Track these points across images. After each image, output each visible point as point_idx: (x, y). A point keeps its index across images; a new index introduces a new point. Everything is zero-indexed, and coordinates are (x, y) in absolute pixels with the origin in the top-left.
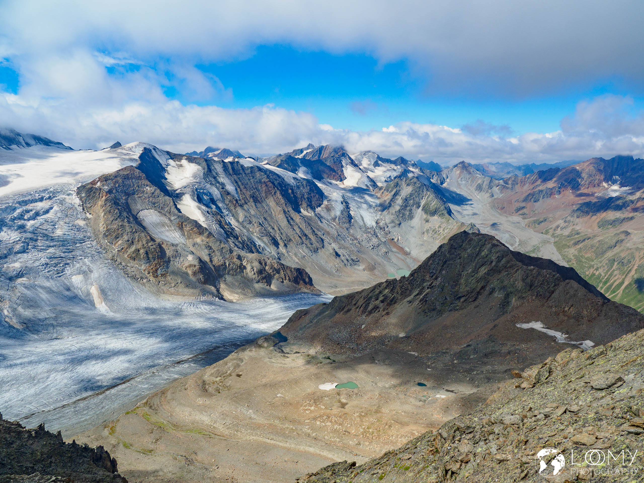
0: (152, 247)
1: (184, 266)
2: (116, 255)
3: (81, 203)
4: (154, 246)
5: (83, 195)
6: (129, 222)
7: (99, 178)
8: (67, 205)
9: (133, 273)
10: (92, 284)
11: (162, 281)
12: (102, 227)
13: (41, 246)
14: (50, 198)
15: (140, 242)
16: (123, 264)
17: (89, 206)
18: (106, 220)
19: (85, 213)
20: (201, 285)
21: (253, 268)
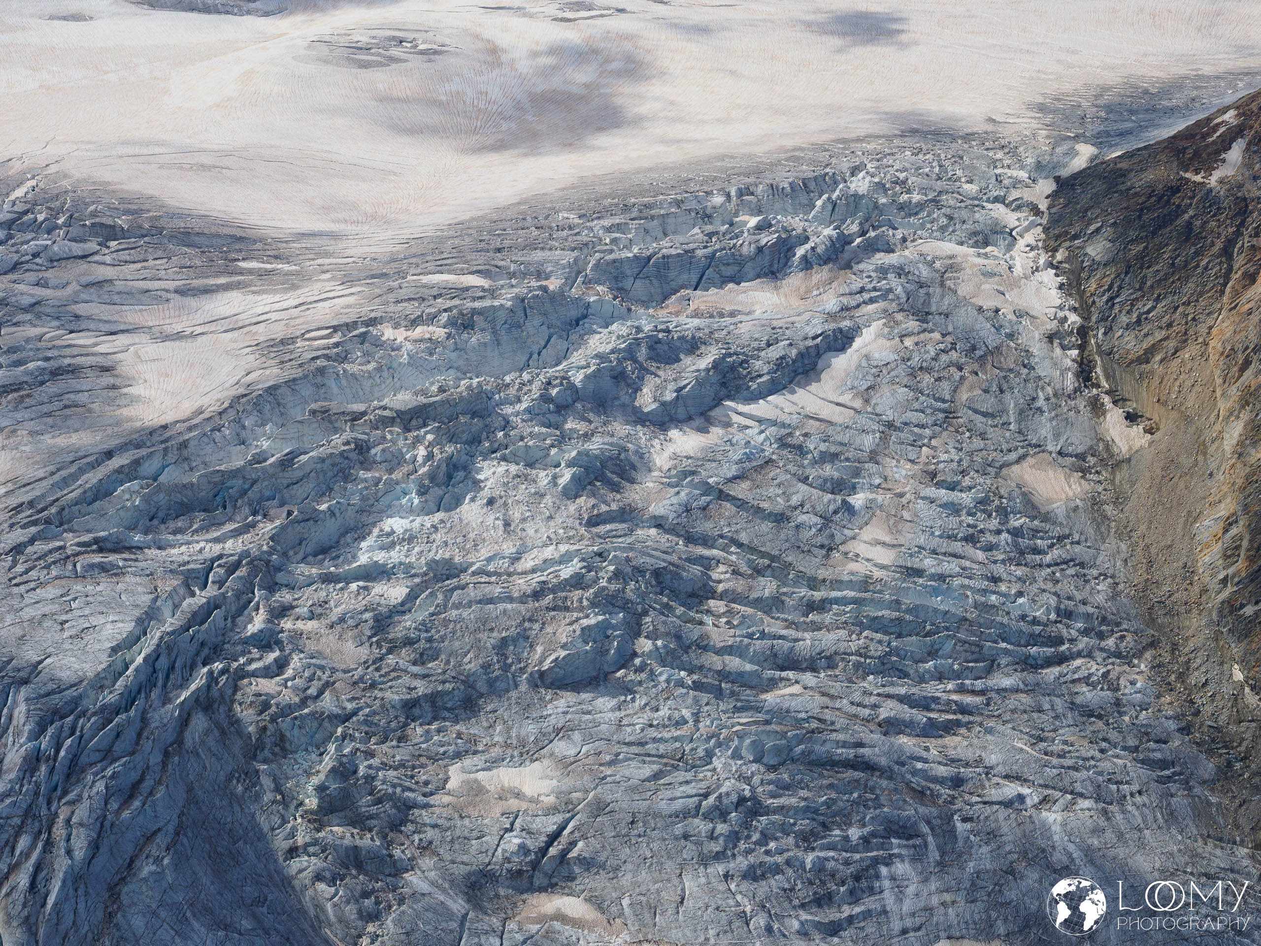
8: (958, 323)
13: (729, 650)
14: (837, 255)
17: (1131, 344)
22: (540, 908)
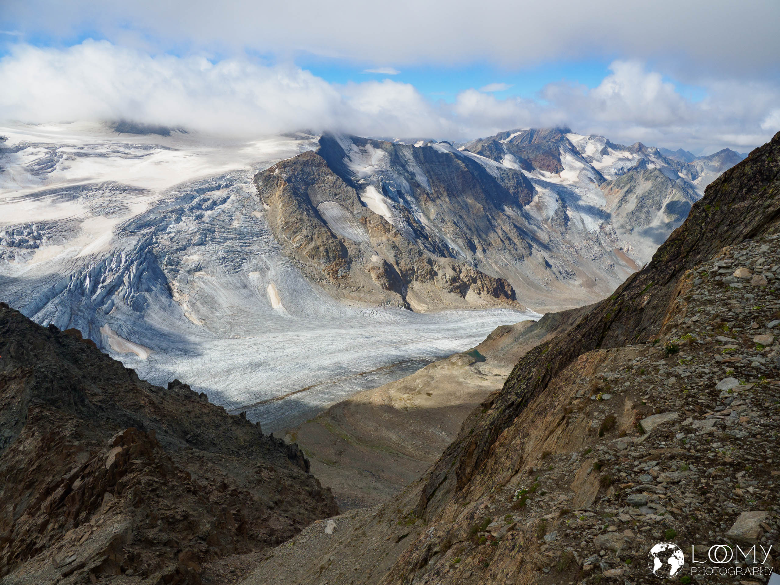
0: (332, 245)
1: (367, 268)
2: (294, 252)
3: (258, 193)
4: (335, 244)
5: (261, 184)
6: (308, 215)
7: (278, 165)
8: (244, 194)
9: (312, 273)
10: (269, 283)
11: (342, 283)
12: (280, 221)
13: (219, 239)
14: (227, 186)
15: (320, 238)
16: (302, 262)
17: (266, 195)
18: (284, 212)
19: (262, 204)
20: (385, 291)
21: (445, 275)
22: (198, 274)
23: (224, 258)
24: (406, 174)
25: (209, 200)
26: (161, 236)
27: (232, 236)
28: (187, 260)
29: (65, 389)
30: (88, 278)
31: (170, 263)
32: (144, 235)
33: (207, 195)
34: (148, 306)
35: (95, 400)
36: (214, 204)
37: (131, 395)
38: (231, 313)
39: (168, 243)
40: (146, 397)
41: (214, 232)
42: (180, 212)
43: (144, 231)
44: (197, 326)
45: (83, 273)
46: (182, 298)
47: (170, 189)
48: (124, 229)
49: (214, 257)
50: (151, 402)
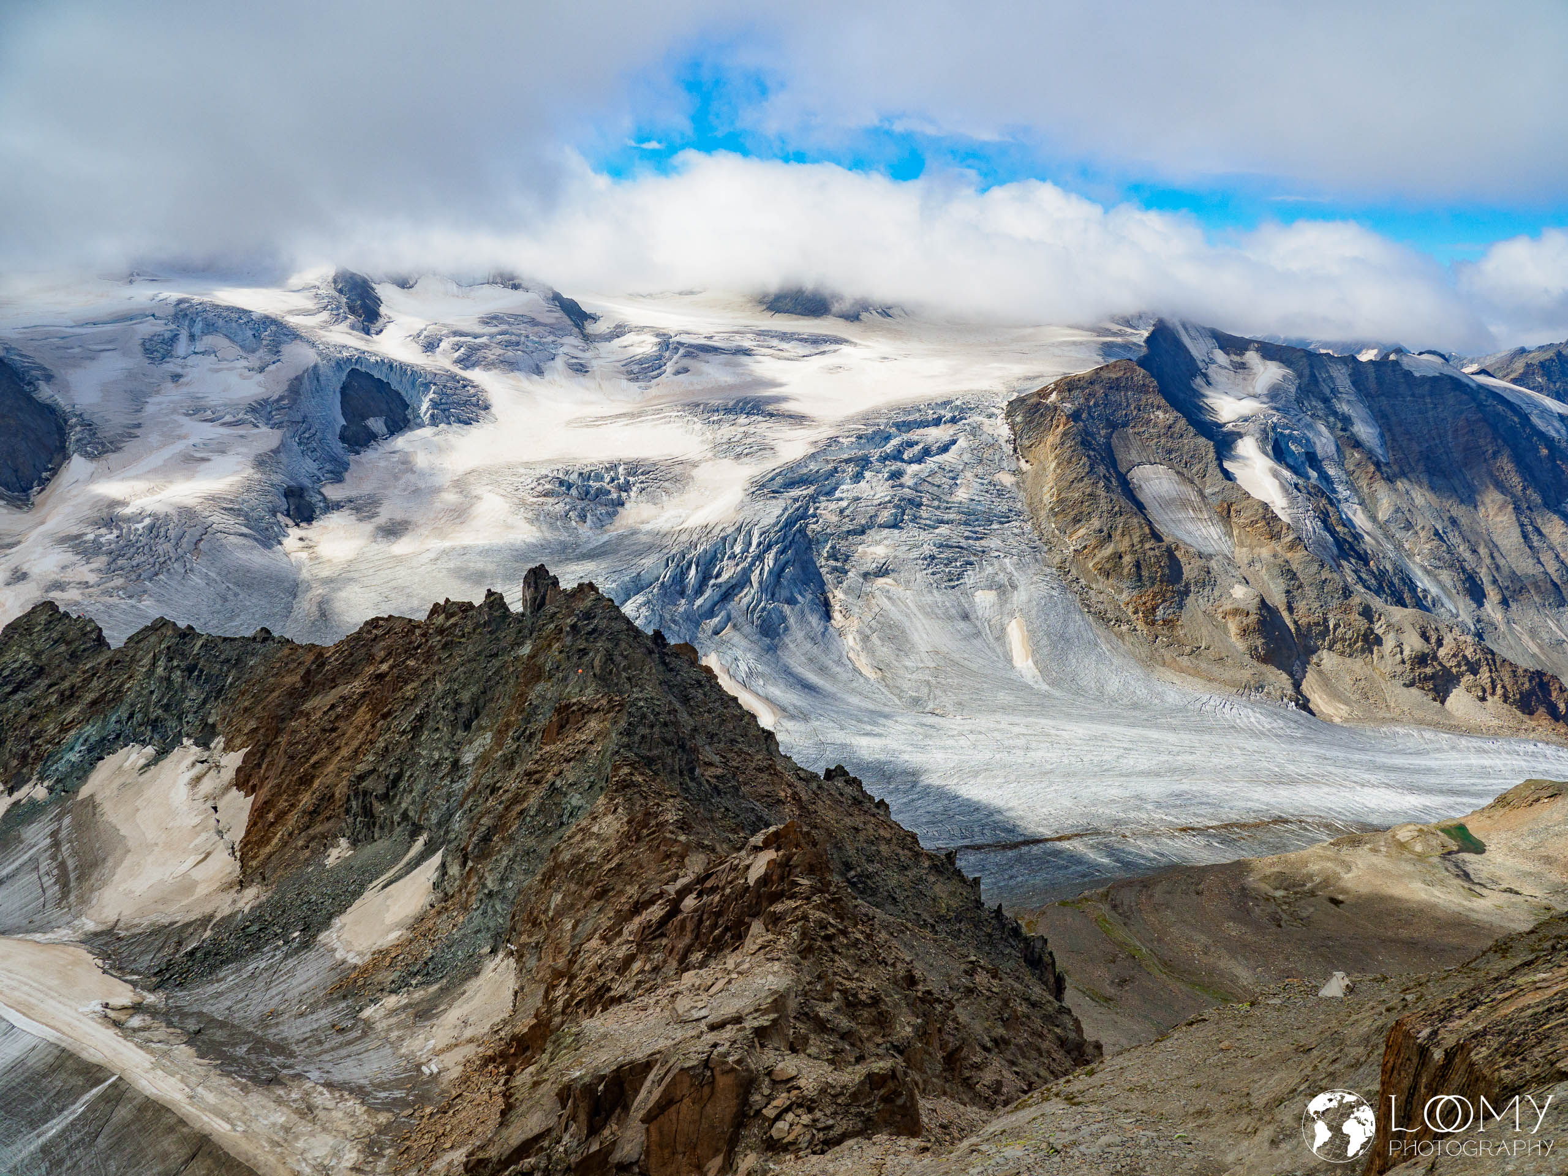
0: (1151, 553)
1: (1220, 610)
2: (1069, 559)
3: (1013, 437)
4: (1157, 552)
5: (1019, 419)
6: (1108, 489)
7: (1057, 384)
9: (1102, 607)
10: (1012, 615)
11: (1163, 635)
12: (1048, 496)
13: (927, 519)
15: (1127, 538)
16: (1083, 581)
17: (1027, 443)
18: (1059, 479)
19: (1018, 458)
20: (1255, 663)
21: (1400, 645)
22: (881, 581)
23: (933, 557)
24: (1332, 419)
25: (917, 443)
26: (823, 505)
27: (952, 516)
28: (865, 553)
29: (669, 743)
30: (694, 567)
31: (833, 555)
32: (796, 500)
33: (914, 435)
34: (786, 629)
35: (710, 772)
36: (927, 452)
37: (765, 777)
38: (933, 665)
39: (834, 519)
40: (789, 786)
41: (919, 505)
42: (863, 463)
43: (795, 492)
44: (867, 679)
45: (687, 557)
46: (848, 623)
47: (850, 420)
48: (763, 486)
49: (915, 554)
50: (796, 797)
